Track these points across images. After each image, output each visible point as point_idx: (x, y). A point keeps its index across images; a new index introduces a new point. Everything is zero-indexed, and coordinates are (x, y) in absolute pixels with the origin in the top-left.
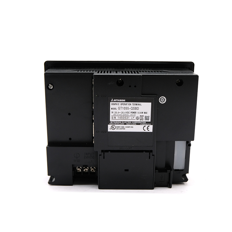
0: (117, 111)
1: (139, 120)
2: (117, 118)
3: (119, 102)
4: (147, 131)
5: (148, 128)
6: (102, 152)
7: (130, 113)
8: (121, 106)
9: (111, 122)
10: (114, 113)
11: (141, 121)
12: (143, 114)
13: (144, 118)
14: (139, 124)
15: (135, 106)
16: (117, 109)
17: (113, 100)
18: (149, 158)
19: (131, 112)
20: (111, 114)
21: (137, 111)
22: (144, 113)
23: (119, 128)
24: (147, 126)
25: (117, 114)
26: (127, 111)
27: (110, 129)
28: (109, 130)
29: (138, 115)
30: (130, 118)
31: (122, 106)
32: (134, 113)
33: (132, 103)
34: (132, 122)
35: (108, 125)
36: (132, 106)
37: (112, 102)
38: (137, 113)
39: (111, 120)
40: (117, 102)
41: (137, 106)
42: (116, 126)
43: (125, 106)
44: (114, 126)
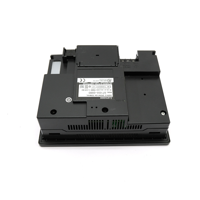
0: (106, 91)
1: (88, 85)
2: (107, 87)
3: (106, 97)
5: (82, 80)
6: (117, 66)
7: (96, 90)
9: (111, 84)
10: (109, 90)
11: (87, 85)
12: (85, 89)
13: (84, 87)
14: (88, 83)
15: (92, 94)
16: (107, 93)
18: (80, 62)
19: (95, 90)
20: (112, 89)
21: (90, 91)
22: (85, 90)
23: (105, 80)
24: (82, 82)
25: (107, 89)
26: (98, 91)
27: (112, 80)
28: (113, 79)
29: (90, 89)
30: (96, 87)
31: (102, 94)
32: (93, 90)
33: (95, 96)
34: (94, 84)
35: (113, 82)
37: (111, 97)
38: (90, 90)
39: (112, 85)
40: (107, 97)
41: (90, 94)
42: (107, 82)
43: (100, 94)
44: (109, 81)
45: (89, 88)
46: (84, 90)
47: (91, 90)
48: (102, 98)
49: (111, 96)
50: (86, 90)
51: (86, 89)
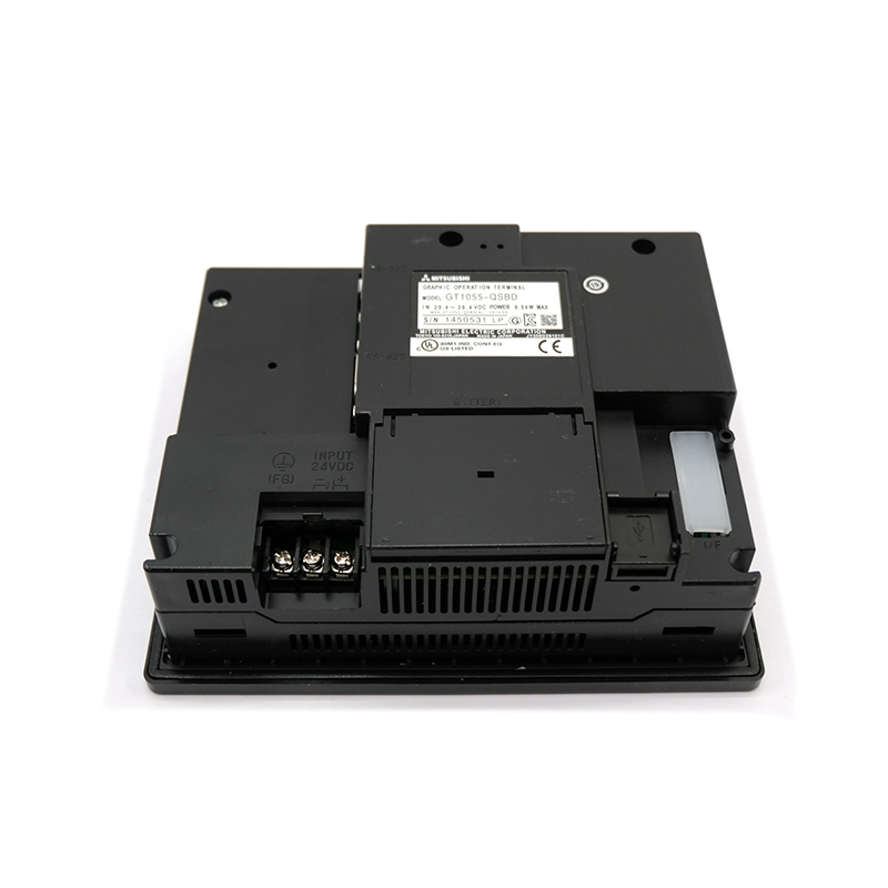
0: (444, 303)
1: (521, 327)
2: (442, 320)
3: (447, 281)
4: (551, 353)
5: (554, 346)
6: (385, 414)
7: (487, 307)
8: (457, 291)
9: (422, 332)
10: (432, 308)
11: (530, 327)
12: (535, 310)
13: (538, 319)
14: (524, 336)
15: (504, 292)
16: (444, 298)
17: (430, 277)
18: (575, 433)
19: (491, 306)
20: (421, 313)
21: (511, 303)
22: (535, 307)
23: (450, 347)
24: (551, 340)
25: (441, 311)
27: (416, 348)
28: (414, 352)
29: (512, 313)
30: (489, 320)
31: (460, 291)
32: (500, 307)
33: (491, 284)
34: (496, 331)
35: (412, 339)
36: (492, 290)
37: (426, 281)
38: (512, 307)
39: (421, 325)
40: (443, 281)
41: (510, 292)
42: (439, 340)
43: (471, 292)
44: (432, 342)
45: (520, 313)
46: (539, 307)
47: (508, 307)
48: (461, 278)
49: (427, 284)
50: (531, 307)
51: (529, 311)
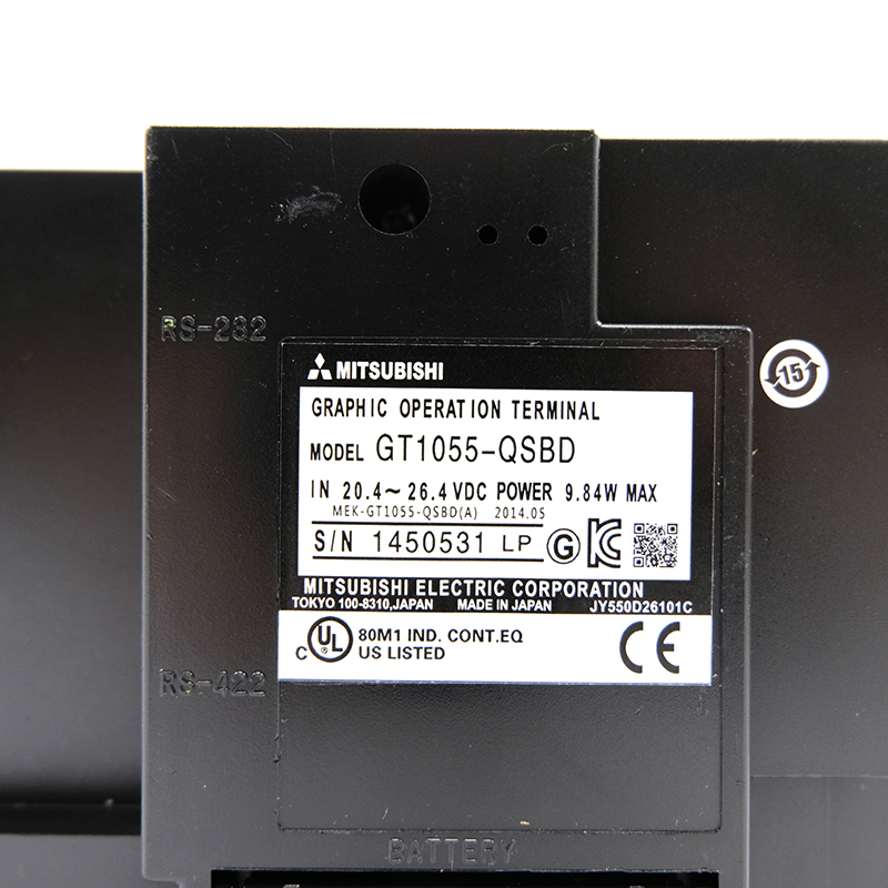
0: (369, 471)
1: (578, 569)
2: (363, 541)
3: (381, 382)
4: (653, 673)
5: (663, 647)
7: (491, 491)
8: (406, 426)
9: (309, 588)
10: (337, 491)
11: (602, 572)
12: (620, 507)
13: (625, 543)
14: (581, 605)
15: (541, 427)
16: (368, 451)
17: (331, 364)
19: (502, 488)
22: (621, 493)
23: (384, 645)
24: (654, 624)
25: (362, 505)
30: (492, 546)
31: (418, 425)
32: (525, 491)
33: (505, 396)
34: (509, 582)
37: (319, 382)
38: (558, 492)
39: (307, 565)
40: (368, 382)
41: (556, 427)
42: (358, 621)
43: (446, 427)
44: (336, 628)
45: (577, 517)
46: (631, 493)
47: (547, 490)
48: (419, 370)
49: (323, 392)
50: (611, 492)
51: (604, 509)
